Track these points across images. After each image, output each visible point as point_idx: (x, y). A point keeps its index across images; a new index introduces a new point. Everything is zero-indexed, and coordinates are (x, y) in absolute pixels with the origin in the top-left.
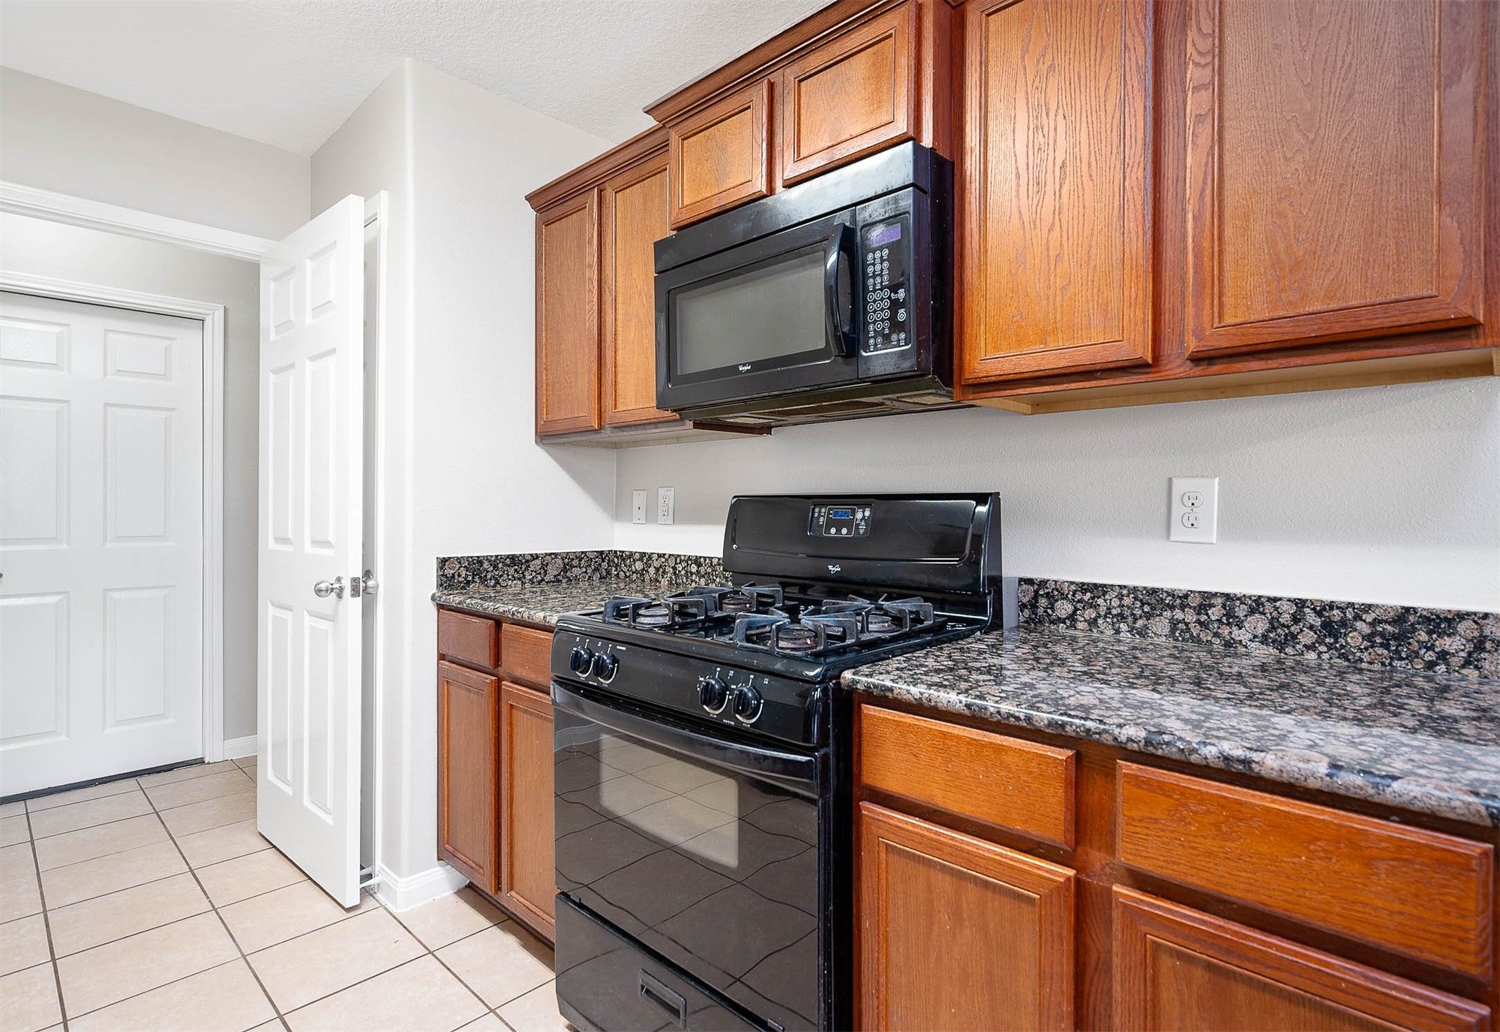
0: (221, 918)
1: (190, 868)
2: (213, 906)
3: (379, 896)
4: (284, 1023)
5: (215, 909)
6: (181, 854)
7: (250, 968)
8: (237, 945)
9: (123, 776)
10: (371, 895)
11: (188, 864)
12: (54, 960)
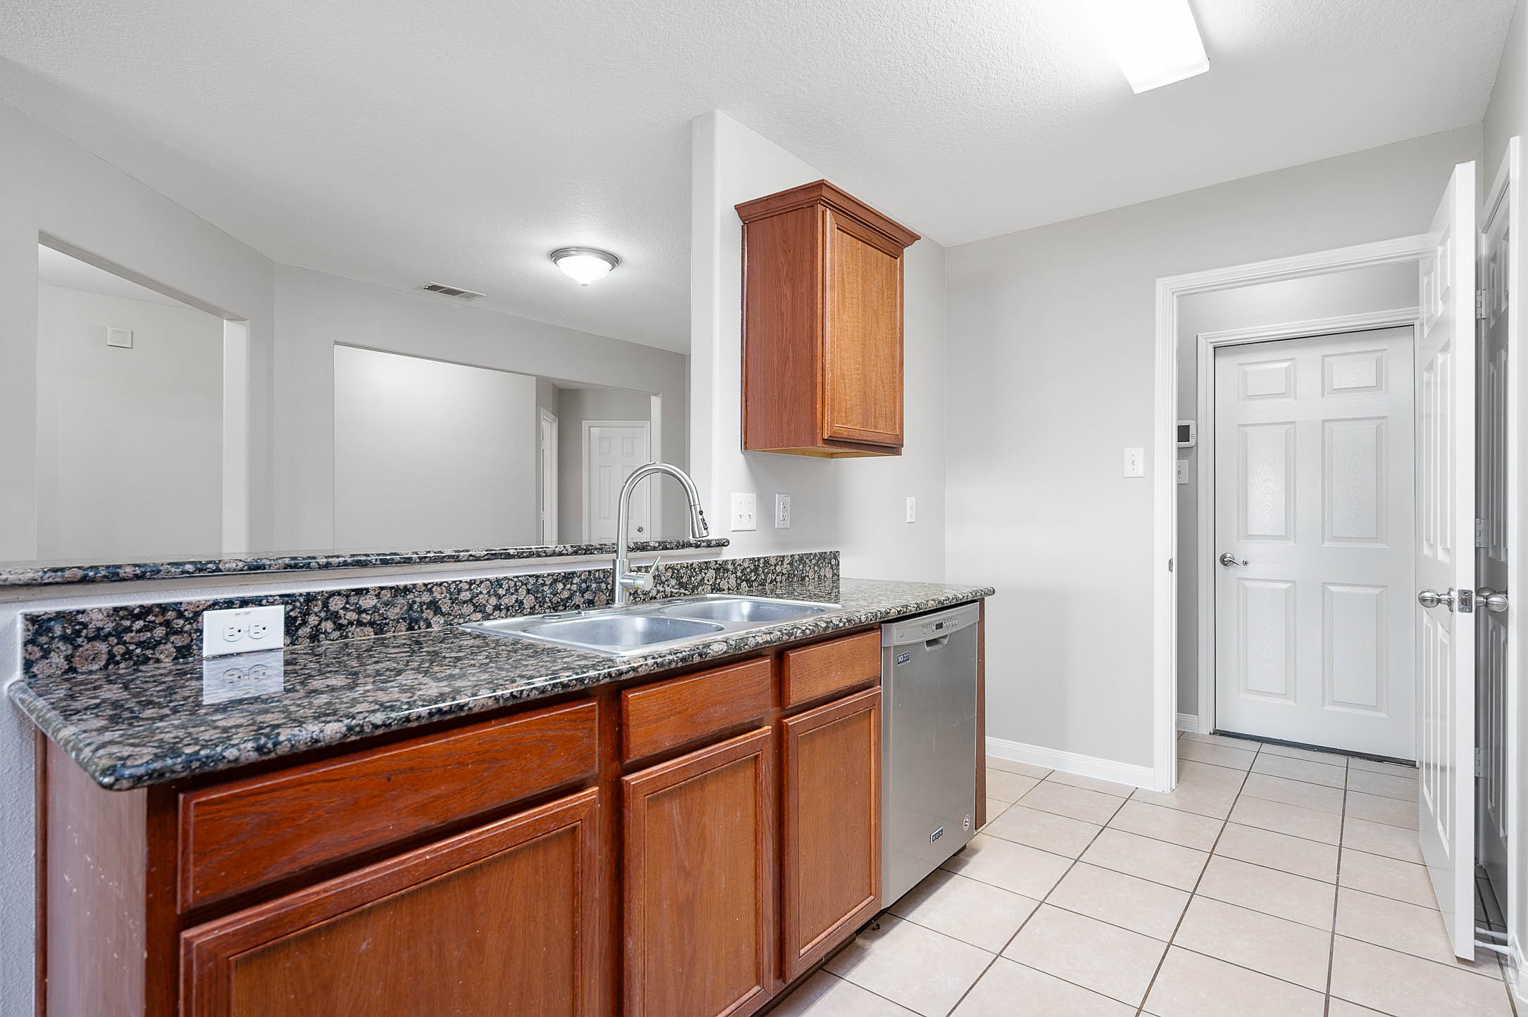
0: (1337, 895)
1: (1341, 844)
2: (1337, 883)
3: (1510, 972)
4: (1327, 1002)
5: (1337, 884)
6: (1342, 830)
7: (1332, 945)
8: (1334, 922)
9: (1338, 751)
10: (1501, 965)
11: (1341, 840)
12: (1211, 853)
